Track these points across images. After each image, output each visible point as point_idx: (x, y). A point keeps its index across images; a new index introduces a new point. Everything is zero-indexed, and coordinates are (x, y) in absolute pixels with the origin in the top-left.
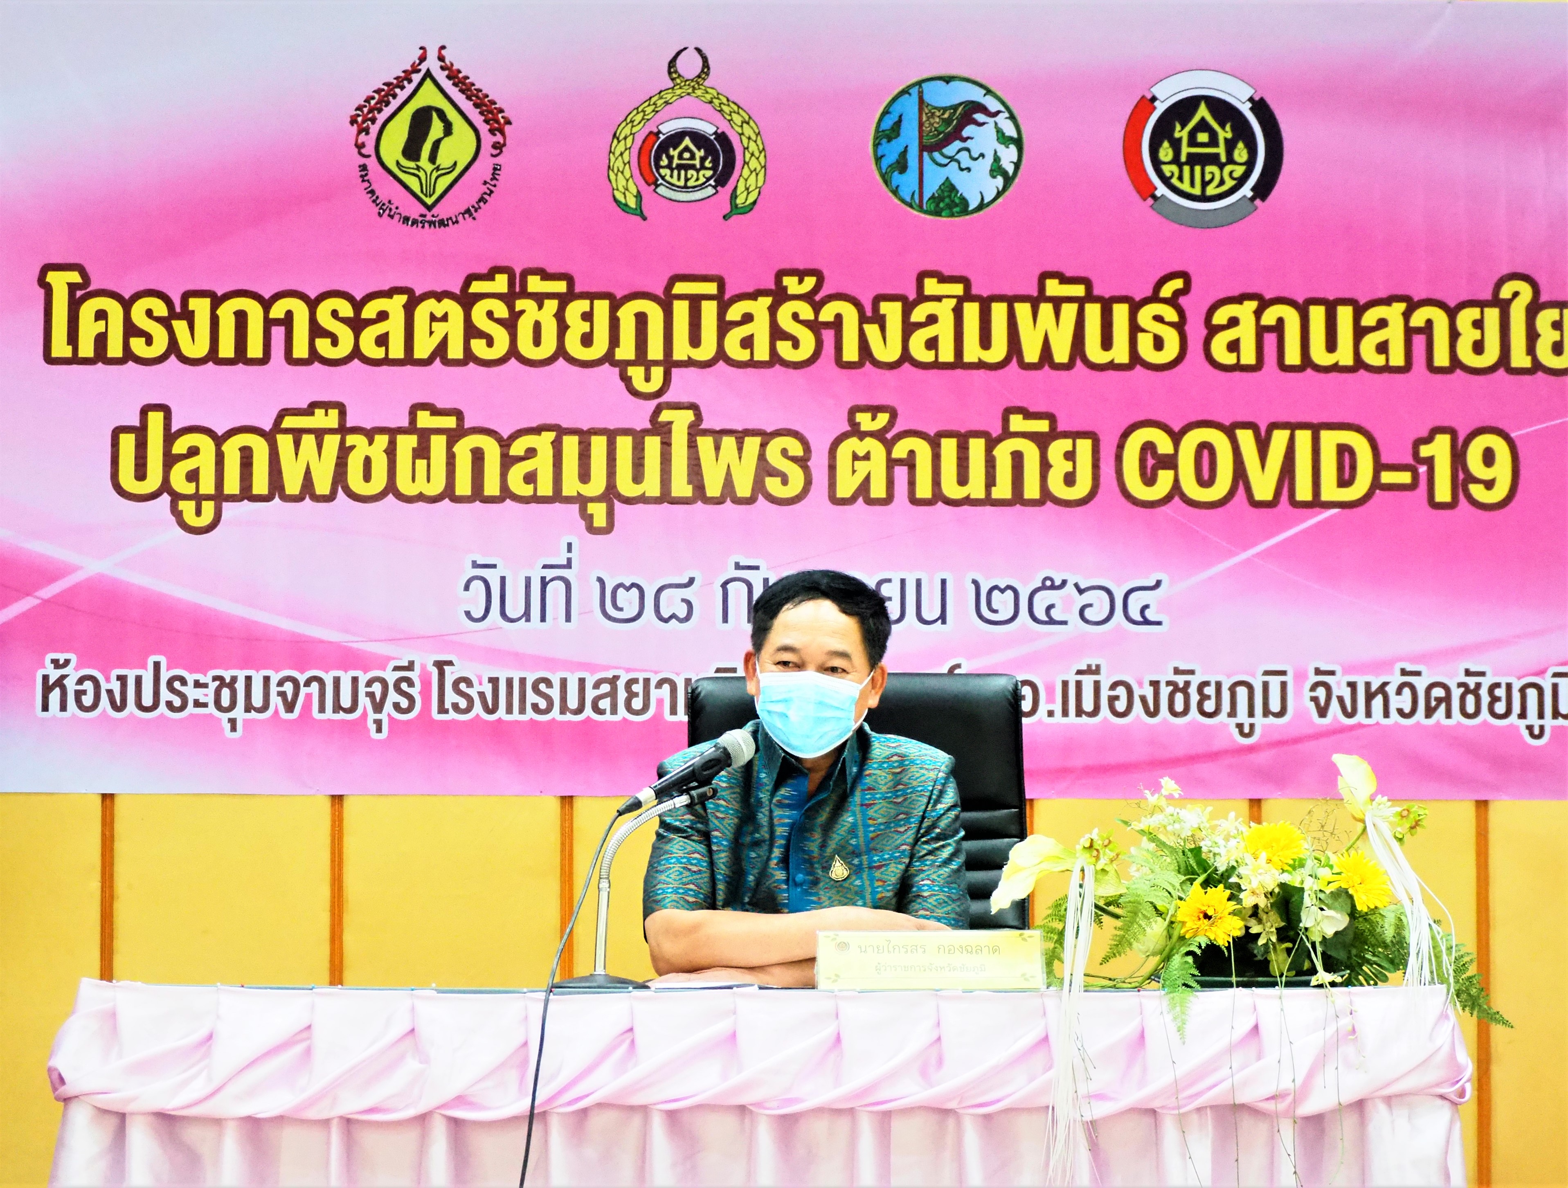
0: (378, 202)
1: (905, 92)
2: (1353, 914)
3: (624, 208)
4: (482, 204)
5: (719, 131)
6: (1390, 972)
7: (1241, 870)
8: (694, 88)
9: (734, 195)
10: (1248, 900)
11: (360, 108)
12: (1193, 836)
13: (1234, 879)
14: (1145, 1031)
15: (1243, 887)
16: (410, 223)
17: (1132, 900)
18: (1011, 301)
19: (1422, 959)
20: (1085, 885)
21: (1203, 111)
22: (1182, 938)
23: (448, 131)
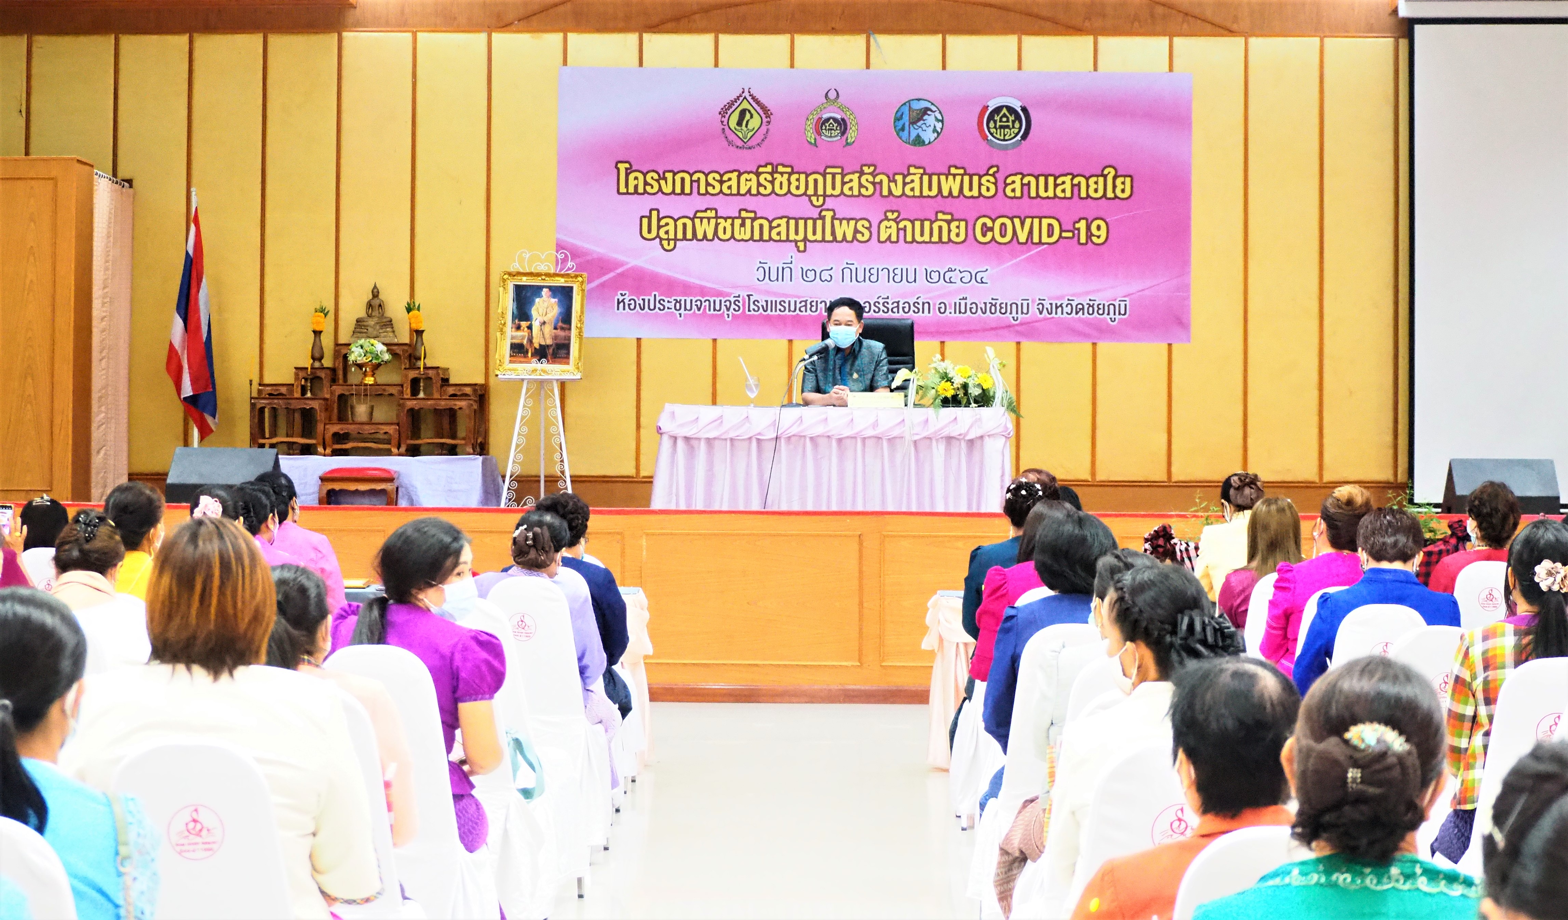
0: (727, 140)
1: (905, 104)
2: (982, 390)
3: (810, 143)
4: (763, 142)
5: (842, 118)
7: (955, 378)
8: (834, 103)
9: (847, 139)
10: (956, 386)
11: (722, 109)
12: (944, 369)
13: (953, 381)
14: (929, 418)
15: (955, 383)
16: (739, 148)
17: (929, 385)
18: (939, 175)
19: (1000, 401)
21: (1004, 111)
22: (939, 395)
23: (752, 117)
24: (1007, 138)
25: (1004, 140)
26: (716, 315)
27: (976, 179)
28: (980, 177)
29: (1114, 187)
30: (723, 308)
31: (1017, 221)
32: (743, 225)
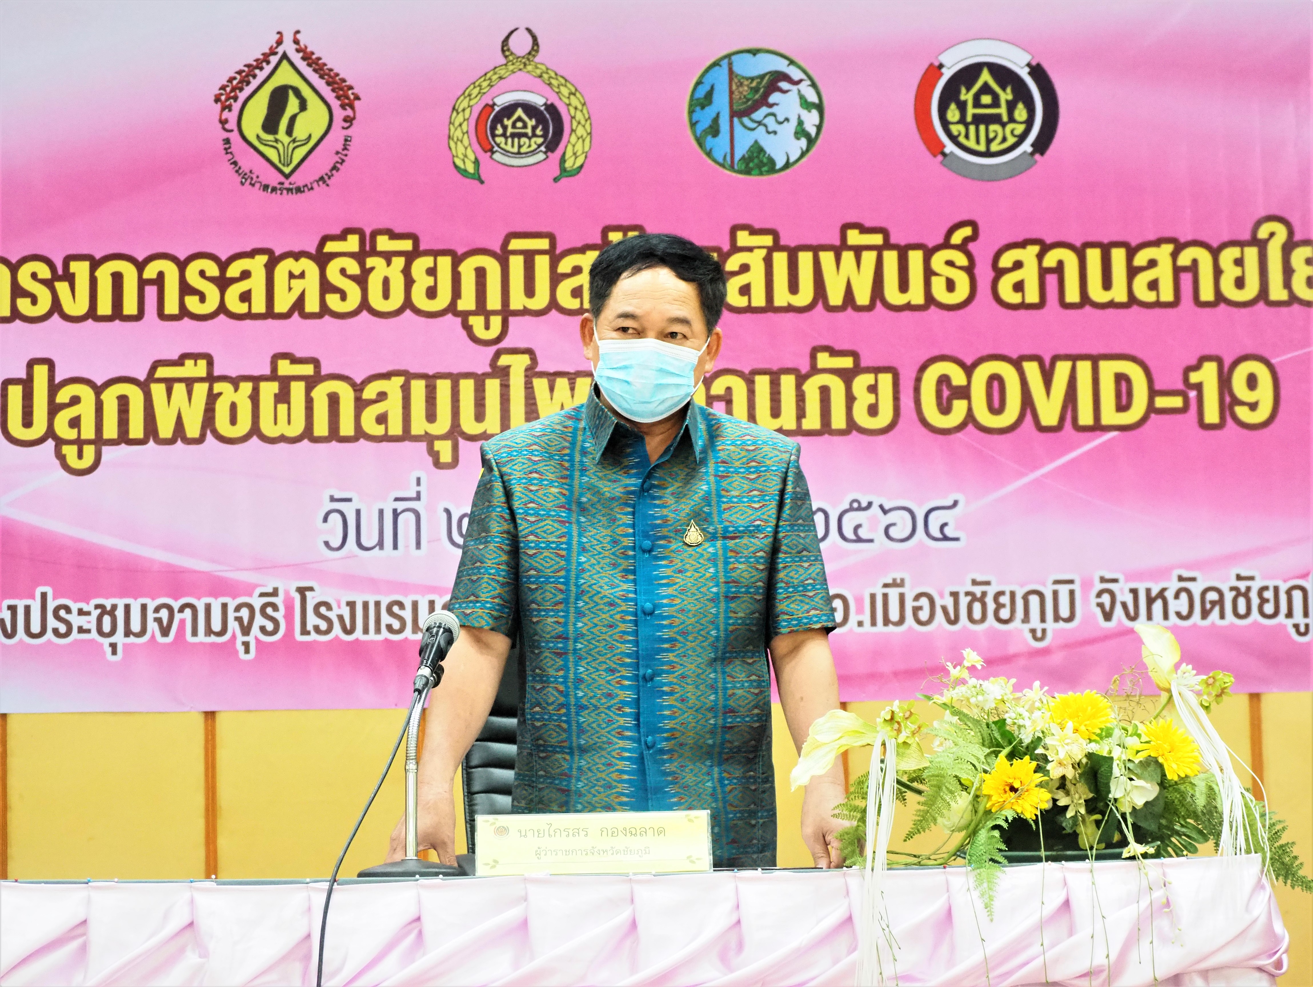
0: (240, 171)
1: (716, 64)
2: (1163, 783)
3: (464, 173)
4: (334, 172)
5: (549, 102)
6: (1199, 843)
7: (1048, 741)
8: (525, 65)
9: (563, 160)
10: (1055, 771)
11: (223, 88)
12: (996, 709)
13: (1040, 751)
14: (952, 908)
15: (1050, 759)
16: (269, 190)
17: (936, 773)
18: (816, 250)
19: (1237, 827)
20: (887, 760)
21: (986, 76)
22: (988, 812)
23: (303, 106)
24: (994, 147)
25: (988, 154)
26: (213, 645)
27: (916, 258)
28: (928, 254)
29: (1288, 271)
30: (233, 625)
31: (1032, 369)
32: (283, 397)
